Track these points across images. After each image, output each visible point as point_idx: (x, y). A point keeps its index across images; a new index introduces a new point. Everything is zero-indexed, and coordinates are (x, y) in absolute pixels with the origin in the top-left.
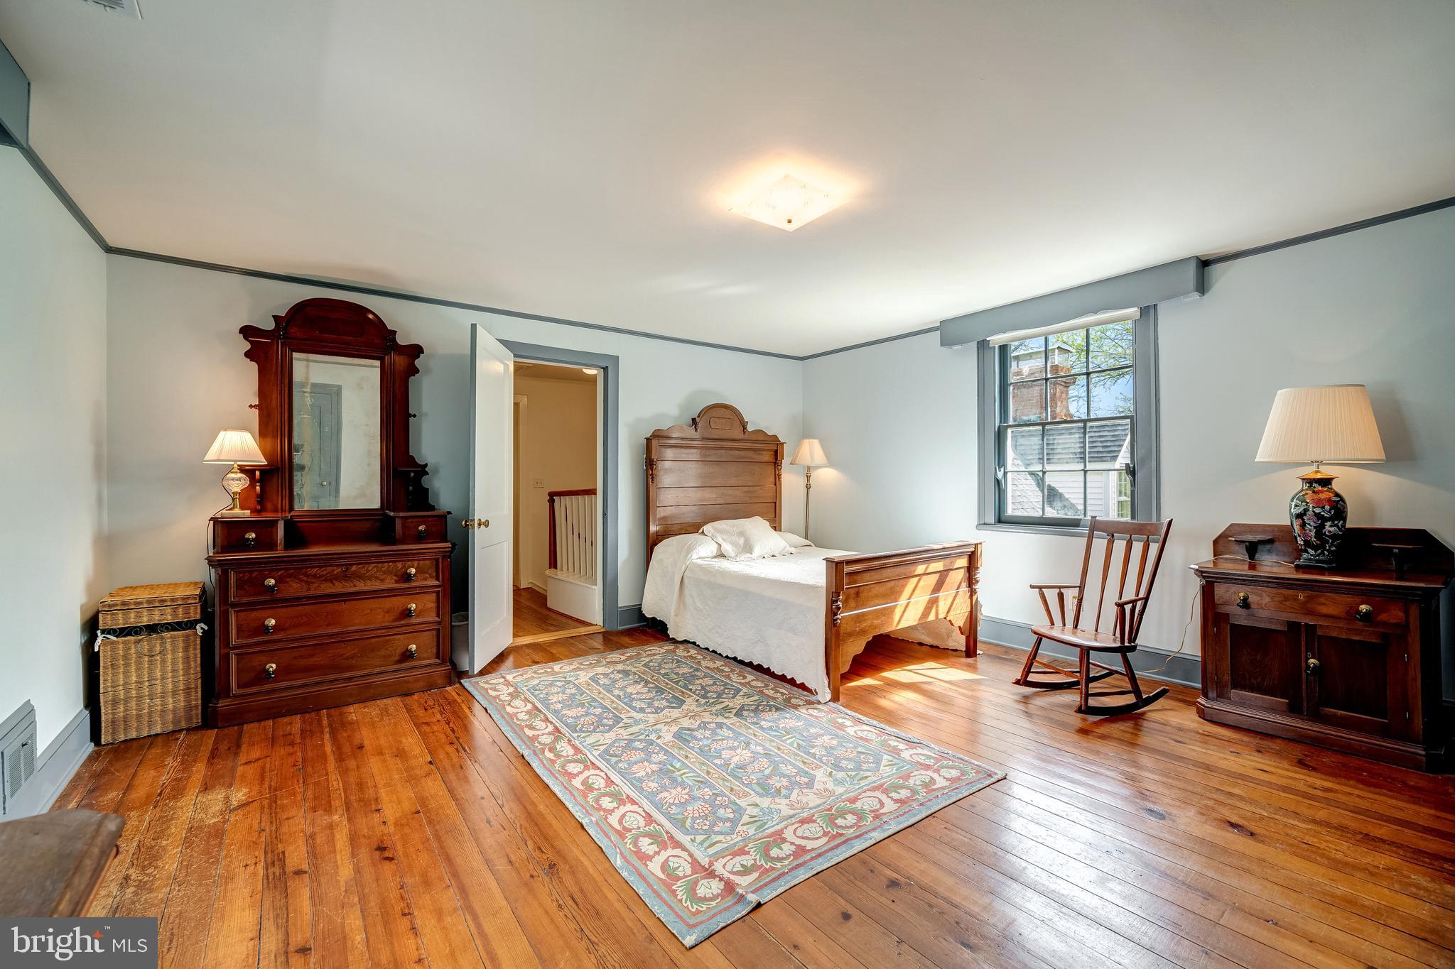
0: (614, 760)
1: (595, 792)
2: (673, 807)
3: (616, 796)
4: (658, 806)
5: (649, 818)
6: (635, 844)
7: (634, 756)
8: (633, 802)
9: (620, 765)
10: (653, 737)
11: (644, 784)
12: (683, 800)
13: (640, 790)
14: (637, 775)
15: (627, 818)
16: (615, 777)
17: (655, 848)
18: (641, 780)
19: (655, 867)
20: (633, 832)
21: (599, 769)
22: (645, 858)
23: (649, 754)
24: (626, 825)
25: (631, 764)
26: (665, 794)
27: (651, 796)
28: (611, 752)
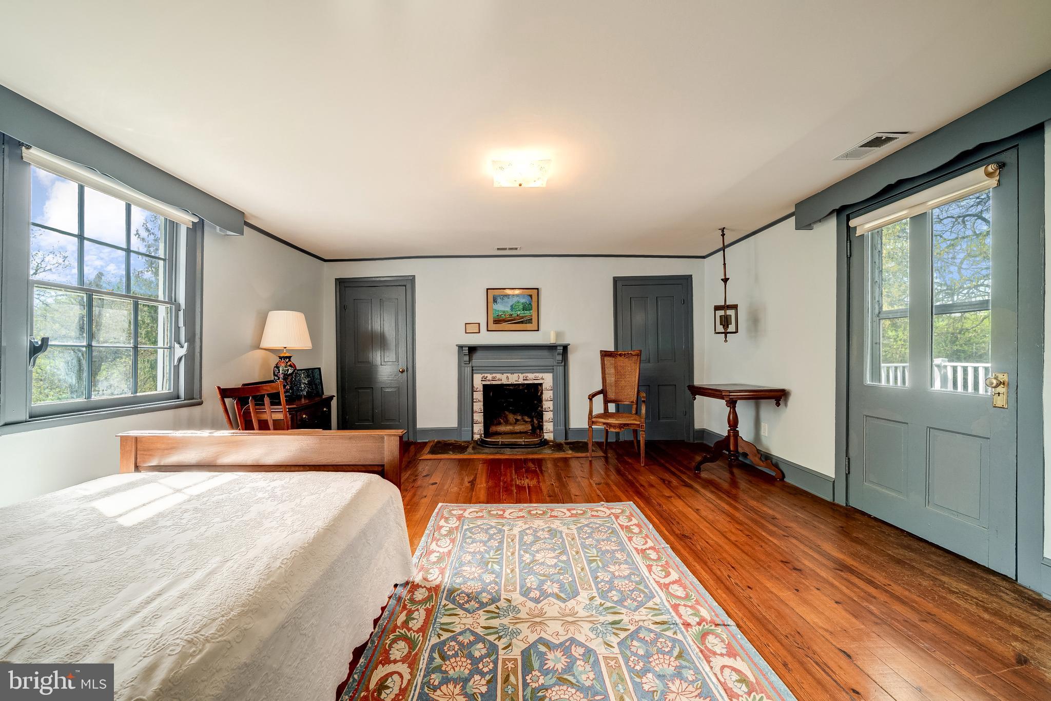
0: (641, 587)
1: (660, 564)
2: (613, 540)
3: (646, 557)
4: (620, 543)
5: (630, 539)
6: (641, 531)
7: (624, 584)
8: (636, 549)
9: (638, 579)
10: (598, 601)
11: (625, 559)
12: (605, 542)
13: (629, 555)
14: (627, 566)
15: (642, 543)
16: (645, 570)
17: (632, 527)
18: (626, 562)
19: (635, 521)
20: (640, 536)
21: (656, 582)
22: (638, 525)
23: (611, 582)
24: (643, 540)
25: (628, 577)
26: (614, 548)
27: (623, 550)
28: (642, 596)
